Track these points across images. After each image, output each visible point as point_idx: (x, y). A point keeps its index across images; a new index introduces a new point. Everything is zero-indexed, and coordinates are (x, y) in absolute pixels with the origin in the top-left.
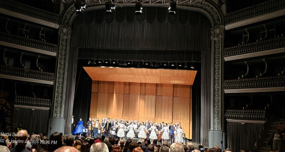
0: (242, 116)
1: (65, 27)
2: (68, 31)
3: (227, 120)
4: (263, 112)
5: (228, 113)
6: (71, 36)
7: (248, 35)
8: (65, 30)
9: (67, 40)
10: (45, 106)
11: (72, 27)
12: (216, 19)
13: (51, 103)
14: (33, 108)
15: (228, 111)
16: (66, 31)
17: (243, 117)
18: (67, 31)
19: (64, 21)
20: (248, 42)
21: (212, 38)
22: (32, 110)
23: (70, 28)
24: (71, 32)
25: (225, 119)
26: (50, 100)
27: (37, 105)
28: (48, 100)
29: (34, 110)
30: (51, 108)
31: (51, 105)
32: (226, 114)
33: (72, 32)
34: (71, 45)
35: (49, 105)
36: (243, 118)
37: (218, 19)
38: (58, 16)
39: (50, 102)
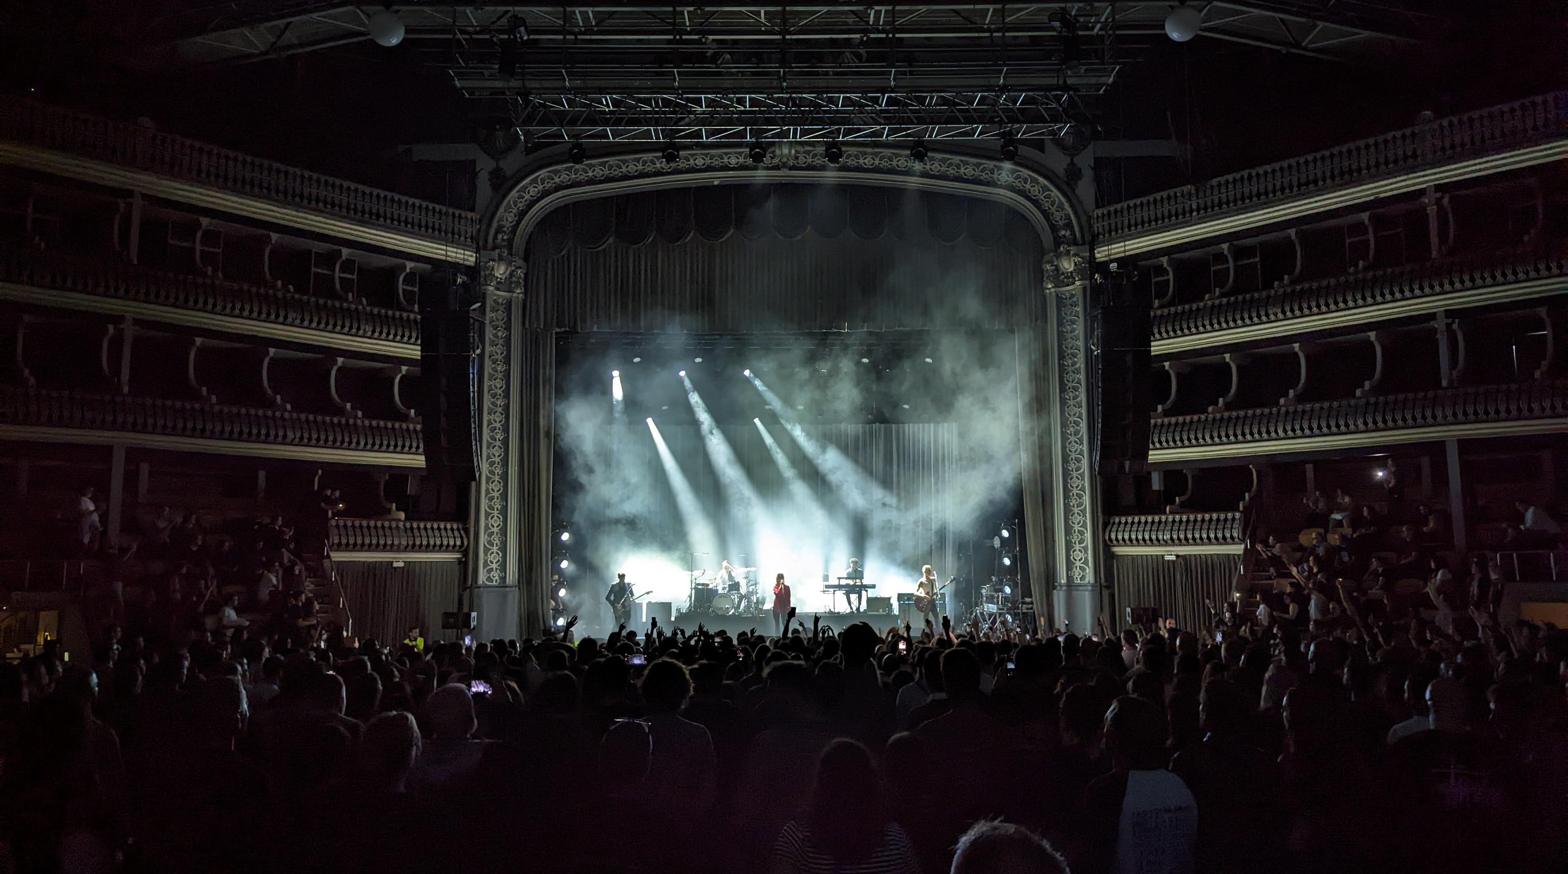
0: (1167, 537)
1: (501, 259)
2: (513, 271)
3: (1116, 550)
4: (1234, 519)
5: (1115, 526)
6: (525, 289)
7: (1171, 276)
8: (501, 271)
9: (509, 304)
10: (444, 548)
11: (526, 260)
12: (1061, 223)
13: (464, 535)
14: (399, 560)
15: (1117, 520)
16: (505, 273)
17: (1169, 537)
18: (508, 272)
19: (495, 238)
20: (1171, 304)
21: (1050, 286)
22: (395, 565)
23: (520, 262)
24: (522, 276)
25: (1108, 545)
26: (460, 526)
27: (413, 548)
28: (455, 526)
29: (401, 564)
30: (465, 553)
31: (466, 543)
32: (1110, 531)
33: (526, 275)
34: (527, 323)
35: (458, 543)
36: (1169, 542)
37: (1069, 226)
38: (472, 219)
39: (462, 532)
